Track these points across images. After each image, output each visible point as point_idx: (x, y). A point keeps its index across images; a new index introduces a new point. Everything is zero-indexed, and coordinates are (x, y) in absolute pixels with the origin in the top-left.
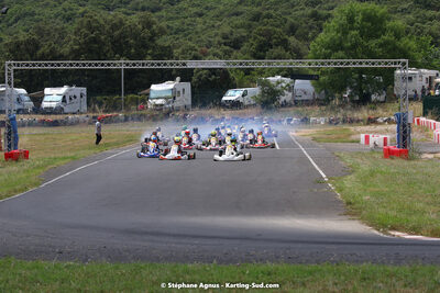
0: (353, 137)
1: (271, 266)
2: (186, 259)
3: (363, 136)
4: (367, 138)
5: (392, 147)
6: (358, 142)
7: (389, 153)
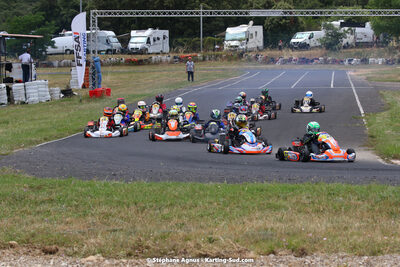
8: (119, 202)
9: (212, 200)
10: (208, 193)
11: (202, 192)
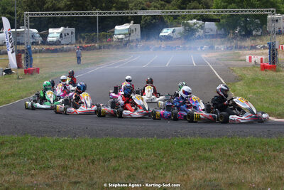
0: (242, 58)
1: (190, 139)
2: (138, 135)
3: (247, 57)
4: (250, 58)
5: (266, 64)
6: (245, 60)
7: (264, 68)
8: (71, 155)
9: (149, 153)
10: (144, 146)
11: (138, 146)
